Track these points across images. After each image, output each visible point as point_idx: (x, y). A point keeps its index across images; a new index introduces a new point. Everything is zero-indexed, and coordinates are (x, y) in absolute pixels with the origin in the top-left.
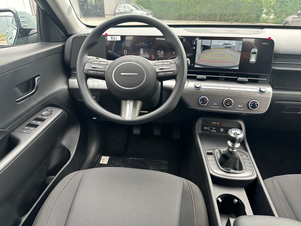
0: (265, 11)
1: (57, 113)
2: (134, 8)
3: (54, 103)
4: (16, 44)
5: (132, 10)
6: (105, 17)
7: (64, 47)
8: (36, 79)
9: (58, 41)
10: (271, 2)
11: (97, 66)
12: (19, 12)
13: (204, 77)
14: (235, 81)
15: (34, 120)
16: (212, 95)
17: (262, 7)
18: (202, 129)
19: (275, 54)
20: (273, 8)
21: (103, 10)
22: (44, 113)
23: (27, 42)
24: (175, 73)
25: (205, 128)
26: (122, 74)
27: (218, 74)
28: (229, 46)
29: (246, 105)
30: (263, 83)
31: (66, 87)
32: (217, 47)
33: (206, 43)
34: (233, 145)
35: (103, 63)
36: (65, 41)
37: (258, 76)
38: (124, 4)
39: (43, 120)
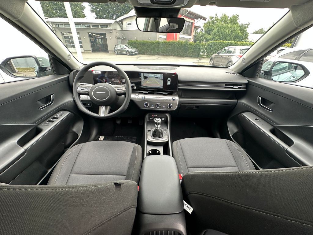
0: (201, 51)
1: (66, 114)
2: (126, 47)
3: (65, 109)
4: (38, 76)
5: (125, 48)
6: (108, 52)
7: (69, 77)
8: (52, 96)
9: (65, 74)
10: (205, 46)
11: (84, 89)
12: (38, 58)
13: (147, 92)
14: (161, 94)
15: (52, 118)
16: (151, 101)
17: (200, 48)
18: (149, 119)
19: (179, 81)
20: (206, 49)
21: (107, 48)
22: (58, 115)
23: (45, 75)
24: (125, 92)
25: (151, 118)
26: (97, 93)
27: (153, 91)
28: (157, 77)
29: (166, 106)
30: (175, 95)
31: (72, 99)
32: (151, 77)
33: (146, 75)
34: (157, 126)
35: (88, 87)
36: (69, 74)
37: (172, 92)
38: (120, 44)
39: (57, 118)
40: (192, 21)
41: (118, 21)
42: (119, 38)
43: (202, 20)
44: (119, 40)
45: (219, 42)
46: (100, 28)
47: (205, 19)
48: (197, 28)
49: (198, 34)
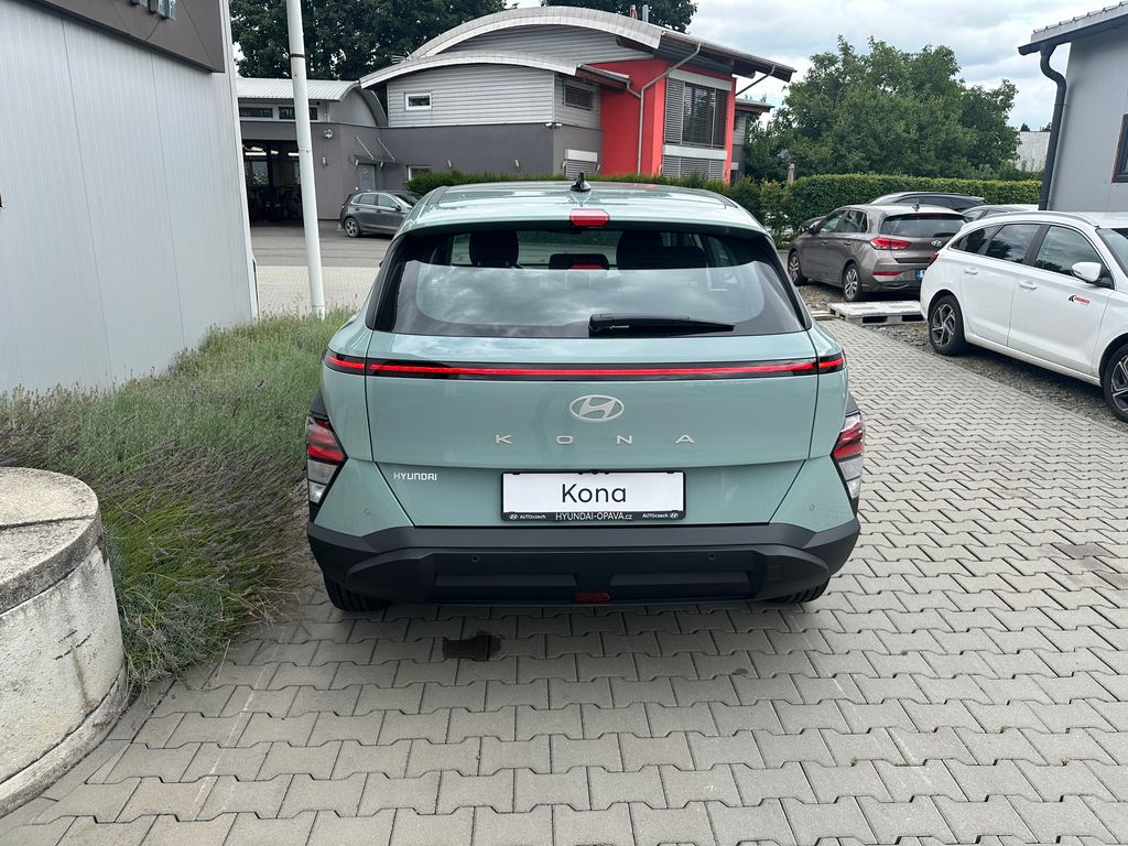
0: (767, 218)
2: (403, 205)
38: (374, 189)
40: (725, 86)
41: (364, 86)
42: (365, 163)
43: (771, 79)
44: (366, 171)
45: (843, 182)
46: (276, 118)
47: (784, 74)
48: (752, 111)
49: (763, 137)
